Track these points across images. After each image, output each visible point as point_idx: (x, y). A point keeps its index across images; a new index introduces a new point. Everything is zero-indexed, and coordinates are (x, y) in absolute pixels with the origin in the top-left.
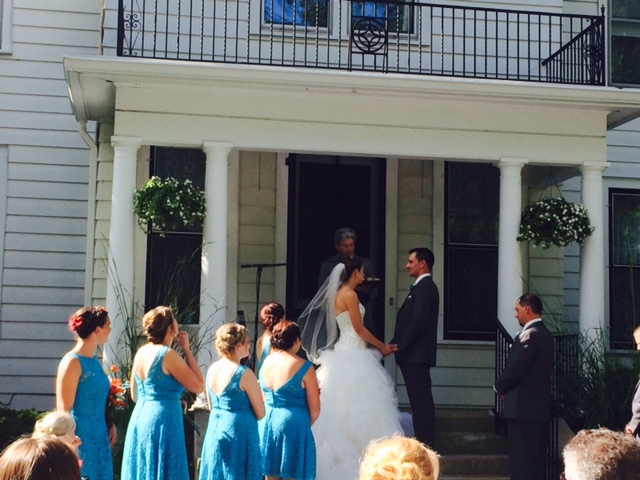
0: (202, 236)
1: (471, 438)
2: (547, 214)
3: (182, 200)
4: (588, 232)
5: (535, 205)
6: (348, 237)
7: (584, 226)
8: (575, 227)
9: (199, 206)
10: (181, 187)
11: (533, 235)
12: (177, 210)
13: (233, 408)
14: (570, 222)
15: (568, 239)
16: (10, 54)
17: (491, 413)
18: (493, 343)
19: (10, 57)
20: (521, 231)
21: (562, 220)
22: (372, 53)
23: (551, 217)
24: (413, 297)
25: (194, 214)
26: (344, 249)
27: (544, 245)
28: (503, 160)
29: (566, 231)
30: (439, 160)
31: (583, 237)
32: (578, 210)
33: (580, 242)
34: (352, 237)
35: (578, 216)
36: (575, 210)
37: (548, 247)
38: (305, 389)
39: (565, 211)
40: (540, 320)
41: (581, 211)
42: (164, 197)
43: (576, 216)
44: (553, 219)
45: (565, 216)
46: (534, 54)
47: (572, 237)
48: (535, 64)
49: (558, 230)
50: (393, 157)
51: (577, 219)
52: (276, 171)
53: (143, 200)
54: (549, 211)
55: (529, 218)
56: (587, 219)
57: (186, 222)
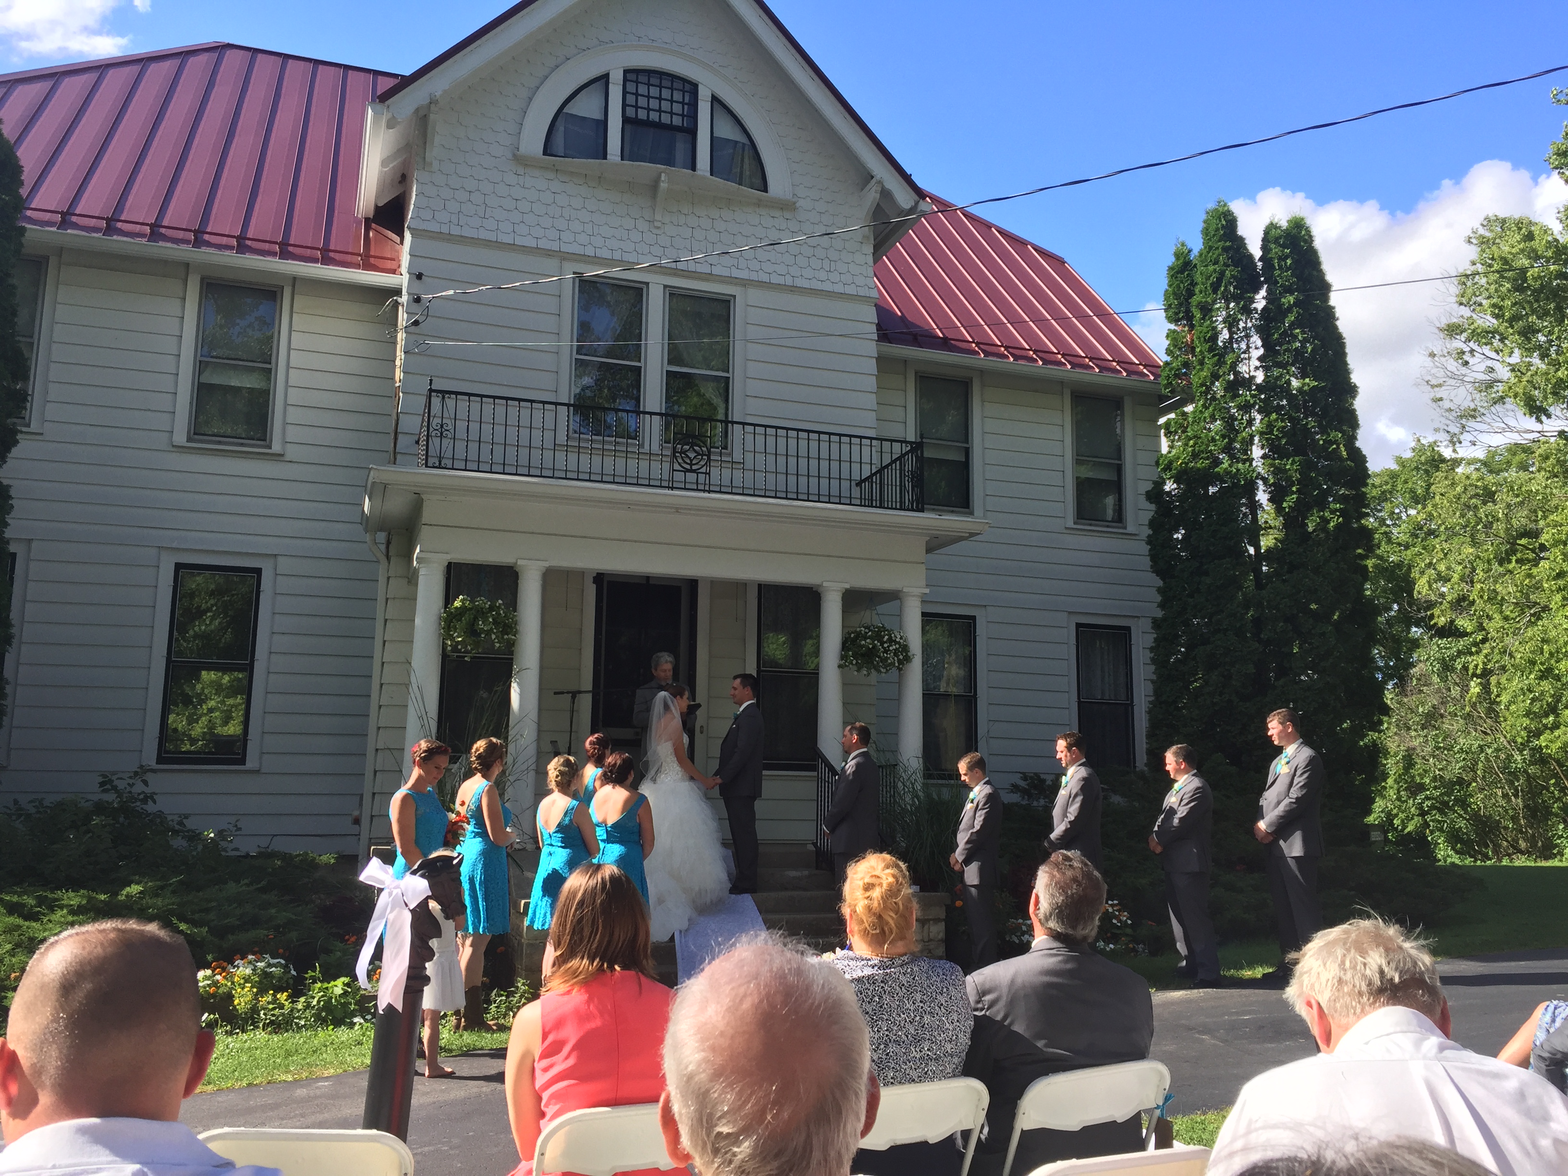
0: (512, 659)
1: (793, 873)
2: (868, 641)
3: (495, 622)
4: (908, 659)
5: (856, 631)
6: (666, 662)
7: (904, 655)
8: (896, 654)
9: (511, 628)
10: (491, 608)
11: (854, 662)
12: (489, 633)
13: (566, 843)
14: (891, 648)
15: (888, 666)
16: (282, 455)
17: (811, 848)
18: (815, 774)
19: (281, 459)
20: (842, 657)
21: (883, 647)
22: (694, 471)
23: (873, 643)
24: (738, 726)
25: (506, 637)
26: (662, 674)
27: (865, 672)
28: (825, 584)
29: (887, 658)
30: (753, 581)
31: (903, 664)
32: (899, 637)
33: (900, 670)
34: (671, 662)
35: (899, 643)
36: (896, 637)
37: (869, 674)
38: (640, 825)
39: (886, 637)
40: (865, 750)
41: (901, 638)
42: (475, 619)
43: (896, 643)
44: (874, 646)
45: (886, 642)
46: (845, 474)
47: (893, 664)
48: (845, 484)
49: (879, 657)
50: (705, 579)
51: (897, 646)
52: (583, 590)
53: (451, 621)
54: (869, 638)
55: (849, 643)
56: (906, 646)
57: (497, 645)
